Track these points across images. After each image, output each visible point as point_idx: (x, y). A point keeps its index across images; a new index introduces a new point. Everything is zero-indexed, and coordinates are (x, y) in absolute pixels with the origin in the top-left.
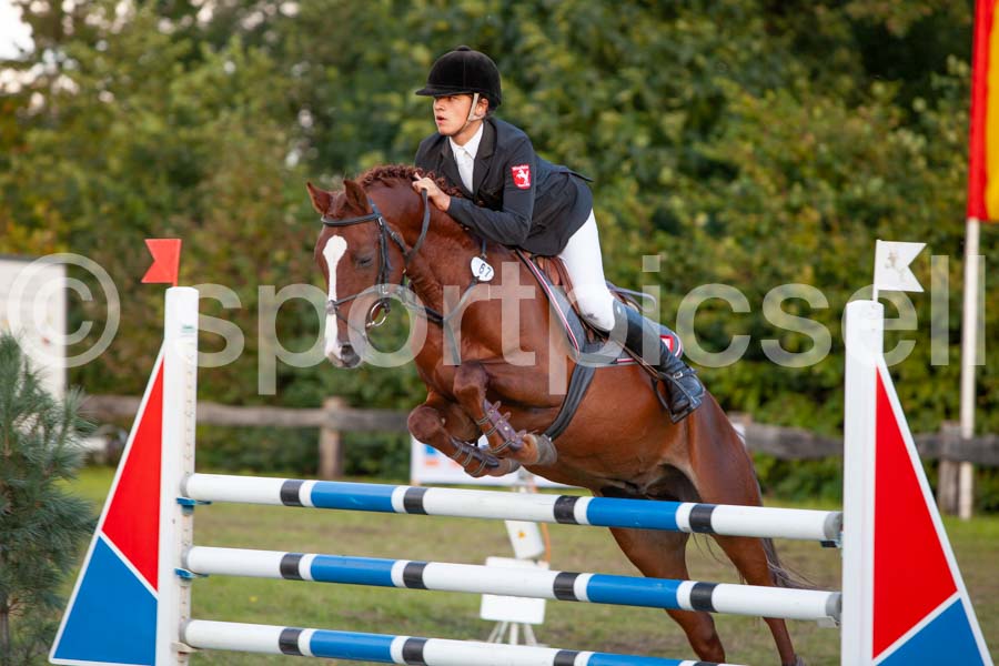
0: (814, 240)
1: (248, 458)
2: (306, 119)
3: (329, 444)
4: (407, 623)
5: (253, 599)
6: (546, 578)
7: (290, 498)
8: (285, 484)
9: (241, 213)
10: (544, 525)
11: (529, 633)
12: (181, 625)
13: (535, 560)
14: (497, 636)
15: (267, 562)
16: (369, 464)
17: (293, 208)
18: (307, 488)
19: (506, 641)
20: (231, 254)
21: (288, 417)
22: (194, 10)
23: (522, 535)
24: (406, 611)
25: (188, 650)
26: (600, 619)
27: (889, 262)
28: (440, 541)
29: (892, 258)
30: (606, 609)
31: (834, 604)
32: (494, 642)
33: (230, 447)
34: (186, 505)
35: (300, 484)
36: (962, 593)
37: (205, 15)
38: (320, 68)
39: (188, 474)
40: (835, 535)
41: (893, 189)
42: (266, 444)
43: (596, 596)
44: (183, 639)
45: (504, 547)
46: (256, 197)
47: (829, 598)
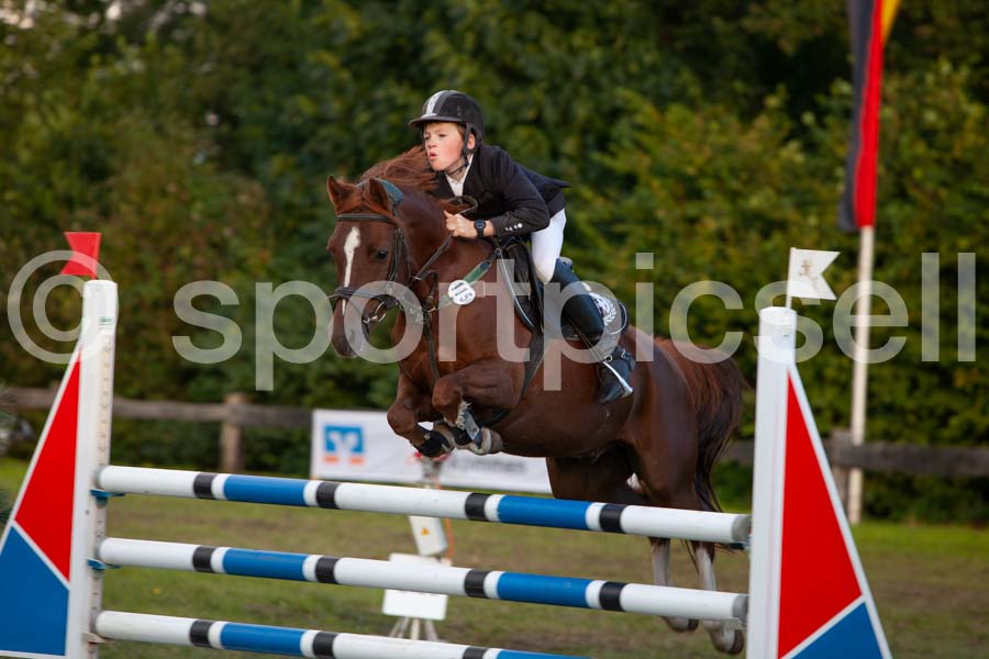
0: (710, 249)
1: (148, 451)
2: (212, 118)
3: (230, 439)
4: (310, 617)
5: (157, 591)
6: (457, 576)
7: (202, 490)
8: (198, 477)
9: (148, 209)
10: (447, 521)
11: (430, 628)
12: (92, 615)
13: (438, 557)
14: (399, 631)
15: (180, 553)
16: (269, 459)
17: (198, 206)
18: (219, 482)
19: (407, 636)
20: (136, 249)
21: (189, 412)
22: (102, 9)
23: (425, 532)
24: (309, 604)
25: (98, 640)
26: (499, 616)
27: (803, 270)
28: (340, 536)
29: (806, 266)
30: (506, 606)
31: (740, 605)
32: (396, 636)
34: (100, 497)
35: (212, 478)
36: (866, 597)
37: (114, 12)
38: (228, 68)
39: (102, 465)
40: (743, 537)
41: (787, 202)
42: (167, 438)
43: (505, 593)
44: (93, 629)
45: (407, 544)
46: (164, 194)
47: (736, 600)
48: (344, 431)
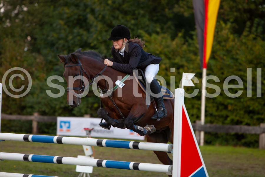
1: (13, 128)
2: (29, 38)
3: (35, 125)
4: (56, 173)
5: (15, 166)
6: (94, 161)
7: (26, 139)
8: (25, 136)
10: (93, 147)
11: (88, 176)
13: (90, 156)
14: (80, 176)
15: (20, 156)
16: (46, 130)
17: (26, 63)
21: (24, 118)
23: (87, 149)
24: (56, 170)
26: (107, 172)
29: (187, 78)
30: (109, 169)
31: (170, 168)
33: (8, 125)
35: (29, 136)
36: (204, 166)
37: (2, 10)
40: (171, 150)
41: (184, 60)
42: (18, 125)
43: (108, 166)
45: (82, 153)
46: (17, 59)
47: (169, 167)
48: (65, 122)
